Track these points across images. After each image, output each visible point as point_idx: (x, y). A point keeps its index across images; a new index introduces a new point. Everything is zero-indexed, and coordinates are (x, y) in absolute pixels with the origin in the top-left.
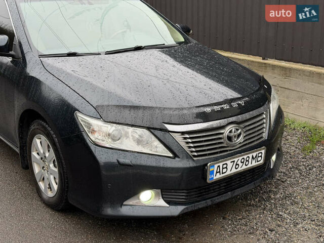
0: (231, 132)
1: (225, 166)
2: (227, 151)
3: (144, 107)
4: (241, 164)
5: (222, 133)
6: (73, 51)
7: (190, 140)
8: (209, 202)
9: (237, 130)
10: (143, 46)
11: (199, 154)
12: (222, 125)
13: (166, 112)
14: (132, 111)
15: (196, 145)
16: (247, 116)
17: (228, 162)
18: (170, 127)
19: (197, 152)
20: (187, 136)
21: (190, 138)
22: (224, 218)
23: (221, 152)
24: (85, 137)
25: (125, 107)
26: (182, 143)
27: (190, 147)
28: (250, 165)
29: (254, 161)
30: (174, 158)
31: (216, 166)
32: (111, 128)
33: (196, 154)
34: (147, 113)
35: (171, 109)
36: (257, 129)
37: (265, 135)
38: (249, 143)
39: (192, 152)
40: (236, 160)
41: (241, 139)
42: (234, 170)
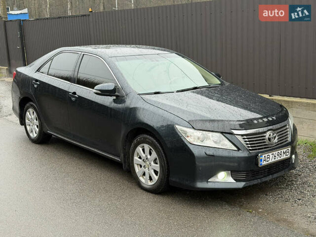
0: (270, 135)
1: (268, 157)
2: (268, 147)
3: (218, 120)
4: (277, 156)
5: (265, 136)
6: (157, 91)
7: (247, 140)
8: (259, 181)
9: (274, 134)
10: (198, 87)
11: (253, 148)
12: (265, 131)
13: (232, 123)
14: (211, 123)
15: (251, 143)
16: (278, 126)
17: (270, 154)
18: (235, 132)
19: (251, 147)
20: (245, 137)
21: (247, 138)
22: (266, 195)
23: (265, 148)
24: (184, 140)
25: (206, 121)
26: (242, 141)
27: (247, 144)
28: (282, 158)
29: (284, 155)
30: (238, 151)
31: (263, 156)
32: (199, 134)
33: (251, 148)
34: (220, 123)
35: (234, 121)
36: (284, 135)
37: (289, 139)
38: (281, 143)
39: (248, 147)
40: (274, 153)
41: (276, 140)
42: (273, 160)
